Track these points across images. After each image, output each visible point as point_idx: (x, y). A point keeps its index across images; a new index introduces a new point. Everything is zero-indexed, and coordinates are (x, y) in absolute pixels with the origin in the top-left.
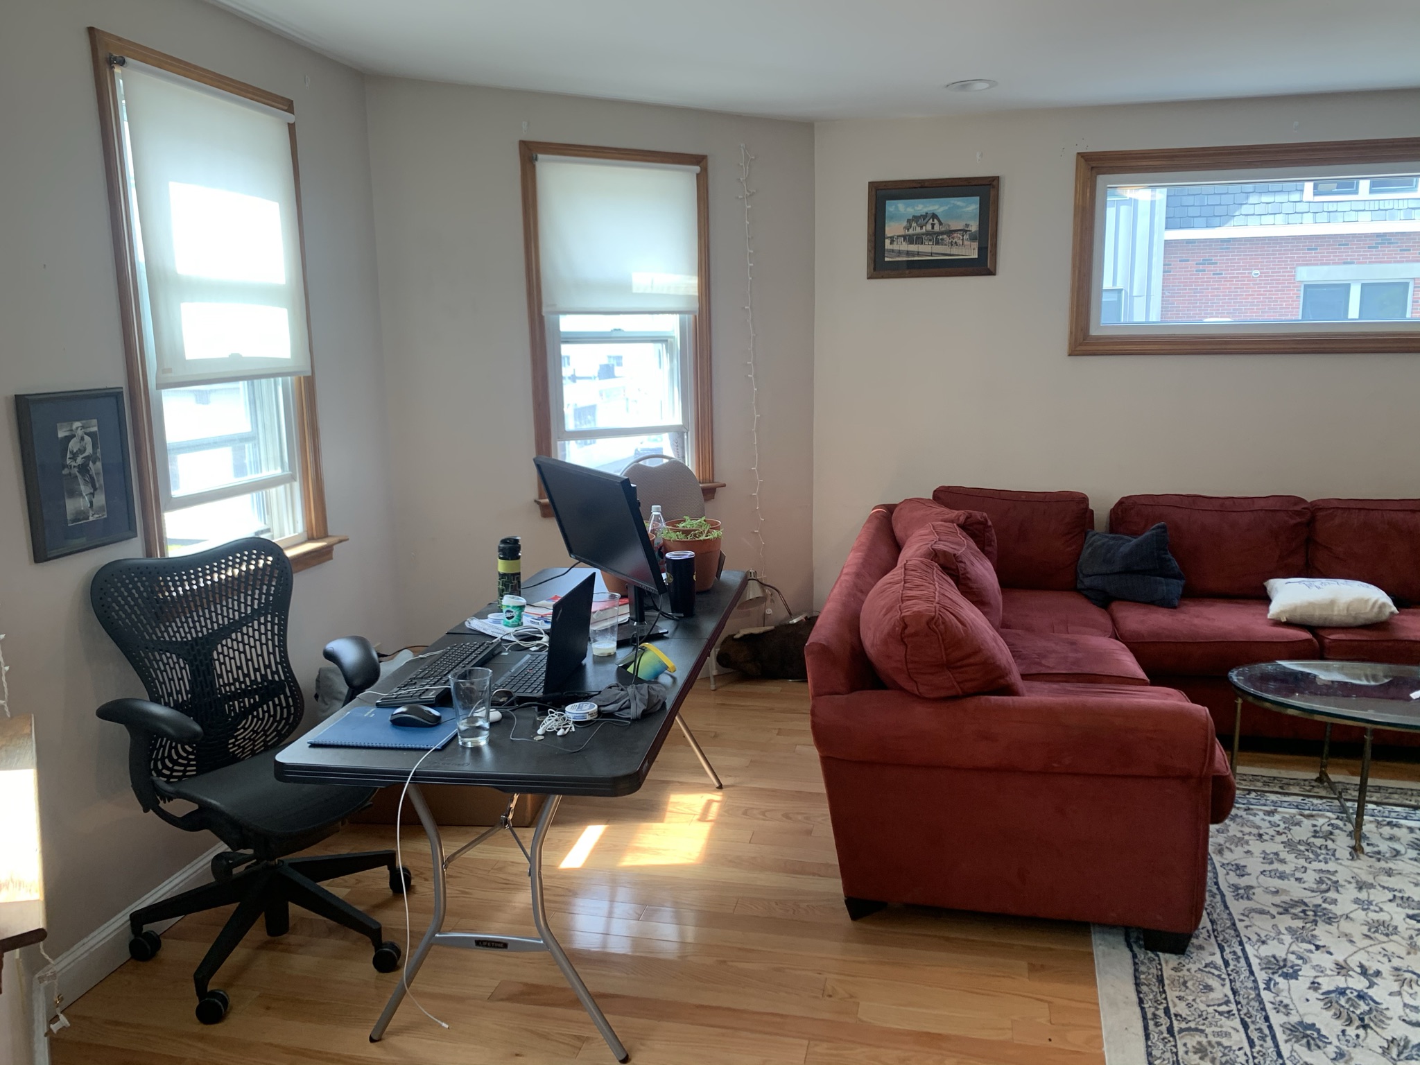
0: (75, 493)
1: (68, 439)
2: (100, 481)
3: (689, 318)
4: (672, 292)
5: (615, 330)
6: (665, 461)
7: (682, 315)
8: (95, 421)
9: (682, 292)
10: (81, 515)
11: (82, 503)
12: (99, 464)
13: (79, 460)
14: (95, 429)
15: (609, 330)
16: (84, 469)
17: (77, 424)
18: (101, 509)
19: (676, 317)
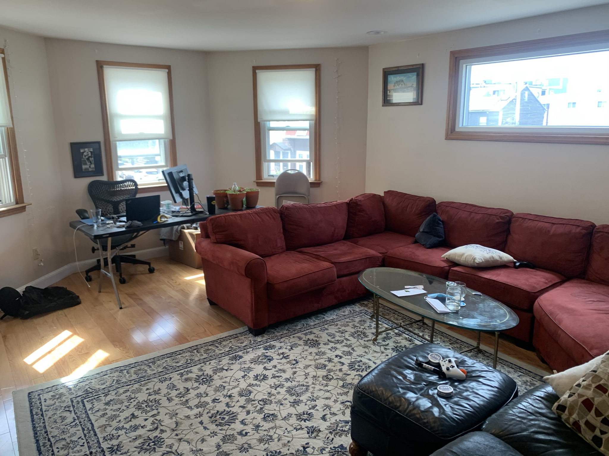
0: (86, 164)
1: (83, 152)
2: (93, 162)
3: (313, 122)
4: (305, 113)
5: (287, 126)
6: (297, 171)
7: (311, 121)
8: (92, 149)
9: (309, 113)
10: (86, 169)
11: (87, 166)
12: (93, 159)
13: (87, 157)
14: (92, 150)
15: (285, 126)
16: (88, 159)
17: (86, 149)
18: (93, 168)
19: (308, 122)
